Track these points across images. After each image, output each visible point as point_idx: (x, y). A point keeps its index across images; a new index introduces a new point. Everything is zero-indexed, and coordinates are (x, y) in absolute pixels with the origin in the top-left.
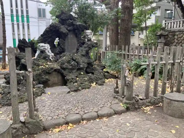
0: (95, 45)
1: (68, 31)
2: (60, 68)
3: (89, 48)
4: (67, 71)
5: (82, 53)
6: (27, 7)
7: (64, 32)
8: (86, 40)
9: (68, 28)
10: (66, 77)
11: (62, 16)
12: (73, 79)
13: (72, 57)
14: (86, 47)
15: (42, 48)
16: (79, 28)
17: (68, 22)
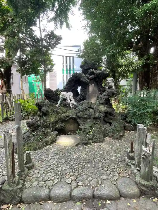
0: (115, 93)
1: (88, 80)
2: (75, 116)
3: (109, 96)
4: (82, 119)
5: (101, 102)
6: (73, 62)
7: (84, 81)
8: (107, 87)
9: (89, 77)
10: (80, 126)
11: (84, 67)
12: (86, 129)
13: (90, 106)
14: (106, 95)
15: (63, 96)
16: (99, 76)
17: (89, 71)
